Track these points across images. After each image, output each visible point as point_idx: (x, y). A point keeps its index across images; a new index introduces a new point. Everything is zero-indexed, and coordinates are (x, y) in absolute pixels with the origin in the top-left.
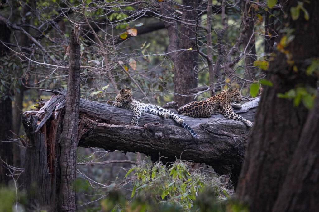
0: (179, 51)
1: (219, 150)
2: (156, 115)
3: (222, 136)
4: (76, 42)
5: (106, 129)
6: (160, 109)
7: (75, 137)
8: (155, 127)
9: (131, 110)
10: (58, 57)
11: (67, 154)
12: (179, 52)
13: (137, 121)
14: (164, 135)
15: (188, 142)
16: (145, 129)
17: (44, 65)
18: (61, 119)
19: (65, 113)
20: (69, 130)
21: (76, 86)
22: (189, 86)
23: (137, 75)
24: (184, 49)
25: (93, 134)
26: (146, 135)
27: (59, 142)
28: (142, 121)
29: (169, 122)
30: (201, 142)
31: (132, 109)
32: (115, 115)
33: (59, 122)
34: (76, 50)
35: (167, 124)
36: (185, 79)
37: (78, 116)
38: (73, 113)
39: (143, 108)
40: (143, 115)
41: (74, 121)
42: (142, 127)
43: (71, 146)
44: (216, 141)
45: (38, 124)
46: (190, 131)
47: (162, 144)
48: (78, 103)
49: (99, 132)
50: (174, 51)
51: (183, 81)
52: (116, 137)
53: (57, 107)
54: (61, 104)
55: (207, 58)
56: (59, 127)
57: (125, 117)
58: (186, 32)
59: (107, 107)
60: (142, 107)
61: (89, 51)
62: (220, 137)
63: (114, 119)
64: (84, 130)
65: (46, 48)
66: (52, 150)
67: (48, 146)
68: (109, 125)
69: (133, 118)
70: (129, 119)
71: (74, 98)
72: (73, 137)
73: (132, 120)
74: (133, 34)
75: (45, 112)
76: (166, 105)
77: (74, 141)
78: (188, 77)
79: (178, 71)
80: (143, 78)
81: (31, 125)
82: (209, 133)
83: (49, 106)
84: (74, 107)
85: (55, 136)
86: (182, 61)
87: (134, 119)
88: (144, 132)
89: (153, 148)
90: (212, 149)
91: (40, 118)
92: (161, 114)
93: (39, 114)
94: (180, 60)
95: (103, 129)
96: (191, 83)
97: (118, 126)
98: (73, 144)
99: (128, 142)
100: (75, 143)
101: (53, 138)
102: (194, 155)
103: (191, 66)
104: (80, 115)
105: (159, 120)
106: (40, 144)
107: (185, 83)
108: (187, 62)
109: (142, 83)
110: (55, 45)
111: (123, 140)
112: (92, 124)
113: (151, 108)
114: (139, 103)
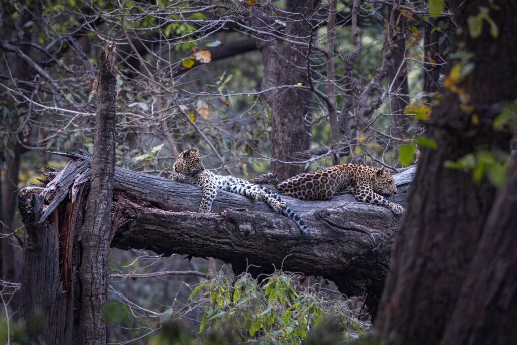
0: (280, 88)
1: (345, 255)
2: (241, 194)
3: (350, 231)
4: (109, 73)
5: (158, 218)
6: (246, 185)
7: (106, 232)
8: (239, 216)
9: (199, 185)
10: (79, 97)
11: (93, 260)
12: (280, 90)
13: (209, 205)
14: (255, 229)
15: (295, 241)
16: (223, 219)
17: (55, 110)
18: (82, 201)
19: (89, 191)
20: (97, 219)
21: (108, 145)
22: (296, 146)
23: (210, 128)
24: (289, 85)
25: (135, 226)
26: (224, 229)
27: (79, 239)
28: (218, 206)
29: (263, 206)
30: (316, 242)
31: (202, 185)
32: (174, 194)
33: (80, 206)
34: (109, 85)
35: (259, 210)
36: (289, 136)
37: (112, 196)
38: (104, 191)
39: (219, 183)
40: (219, 194)
41: (105, 204)
42: (217, 215)
43: (99, 247)
44: (342, 239)
45: (45, 209)
46: (298, 222)
47: (251, 244)
48: (111, 175)
49: (146, 223)
50: (271, 88)
51: (286, 138)
52: (174, 231)
53: (76, 181)
54: (83, 175)
55: (327, 100)
56: (80, 215)
57: (190, 198)
58: (292, 57)
59: (161, 182)
60: (217, 181)
61: (130, 88)
62: (348, 233)
63: (171, 201)
64: (121, 219)
65: (58, 83)
66: (68, 253)
67: (61, 246)
68: (162, 212)
69: (203, 199)
70: (196, 202)
71: (104, 166)
72: (103, 232)
73: (200, 203)
74: (203, 60)
75: (56, 189)
76: (258, 178)
77: (105, 238)
78: (295, 132)
79: (279, 122)
80: (220, 133)
81: (33, 210)
82: (329, 225)
83: (64, 180)
84: (105, 181)
85: (73, 229)
86: (284, 106)
87: (204, 201)
88: (221, 224)
89: (237, 250)
90: (334, 253)
91: (47, 199)
92: (249, 193)
93: (46, 192)
94: (281, 103)
95: (153, 217)
96: (300, 142)
97: (177, 213)
98: (102, 243)
99: (194, 240)
100: (105, 241)
101: (70, 233)
102: (305, 262)
103: (299, 113)
104: (114, 194)
105: (247, 204)
106: (48, 243)
107: (290, 142)
108: (294, 106)
109: (219, 141)
110: (74, 77)
111: (186, 236)
112: (134, 210)
113: (232, 184)
114: (213, 175)
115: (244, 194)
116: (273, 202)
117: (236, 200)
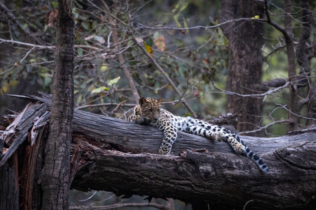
0: (237, 20)
1: (305, 193)
2: (200, 135)
3: (310, 170)
4: (67, 16)
5: (117, 160)
6: (206, 126)
7: (66, 174)
8: (199, 157)
9: (159, 128)
11: (53, 202)
12: (238, 23)
13: (169, 147)
14: (215, 169)
15: (255, 181)
16: (183, 160)
18: (41, 144)
19: (48, 134)
20: (56, 162)
21: (67, 88)
22: (253, 78)
23: (166, 57)
24: (246, 17)
25: (95, 169)
26: (184, 170)
27: (39, 182)
28: (177, 147)
29: (223, 147)
30: (276, 181)
31: (162, 127)
32: (133, 136)
33: (39, 149)
34: (68, 28)
35: (219, 151)
36: (247, 68)
37: (71, 139)
38: (63, 134)
39: (179, 124)
40: (180, 136)
41: (64, 147)
42: (177, 157)
43: (59, 190)
44: (302, 179)
45: (4, 153)
46: (257, 162)
47: (211, 185)
48: (70, 118)
49: (106, 166)
50: (229, 21)
51: (244, 70)
52: (133, 173)
53: (36, 124)
54: (42, 118)
55: (284, 32)
56: (39, 158)
57: (150, 140)
59: (119, 124)
60: (177, 122)
62: (308, 172)
63: (130, 143)
64: (81, 161)
65: (14, 12)
66: (28, 195)
67: (21, 189)
68: (122, 154)
69: (164, 141)
70: (155, 143)
71: (63, 108)
72: (63, 175)
73: (161, 145)
75: (16, 133)
76: (218, 119)
77: (64, 181)
78: (253, 63)
79: (236, 54)
80: (176, 61)
82: (289, 165)
83: (23, 123)
84: (65, 124)
85: (33, 172)
86: (242, 38)
87: (164, 143)
88: (181, 165)
89: (197, 191)
90: (294, 192)
91: (7, 142)
92: (209, 134)
93: (5, 135)
94: (238, 35)
95: (112, 160)
96: (258, 73)
97: (137, 155)
98: (62, 186)
99: (154, 182)
100: (65, 184)
101: (30, 175)
102: (265, 202)
103: (257, 44)
104: (73, 137)
105: (206, 145)
106: (8, 186)
107: (247, 74)
108: (251, 38)
109: (175, 69)
110: (29, 7)
111: (145, 178)
112: (94, 152)
113: (192, 124)
114: (173, 116)
115: (203, 135)
116: (233, 142)
117: (196, 141)
